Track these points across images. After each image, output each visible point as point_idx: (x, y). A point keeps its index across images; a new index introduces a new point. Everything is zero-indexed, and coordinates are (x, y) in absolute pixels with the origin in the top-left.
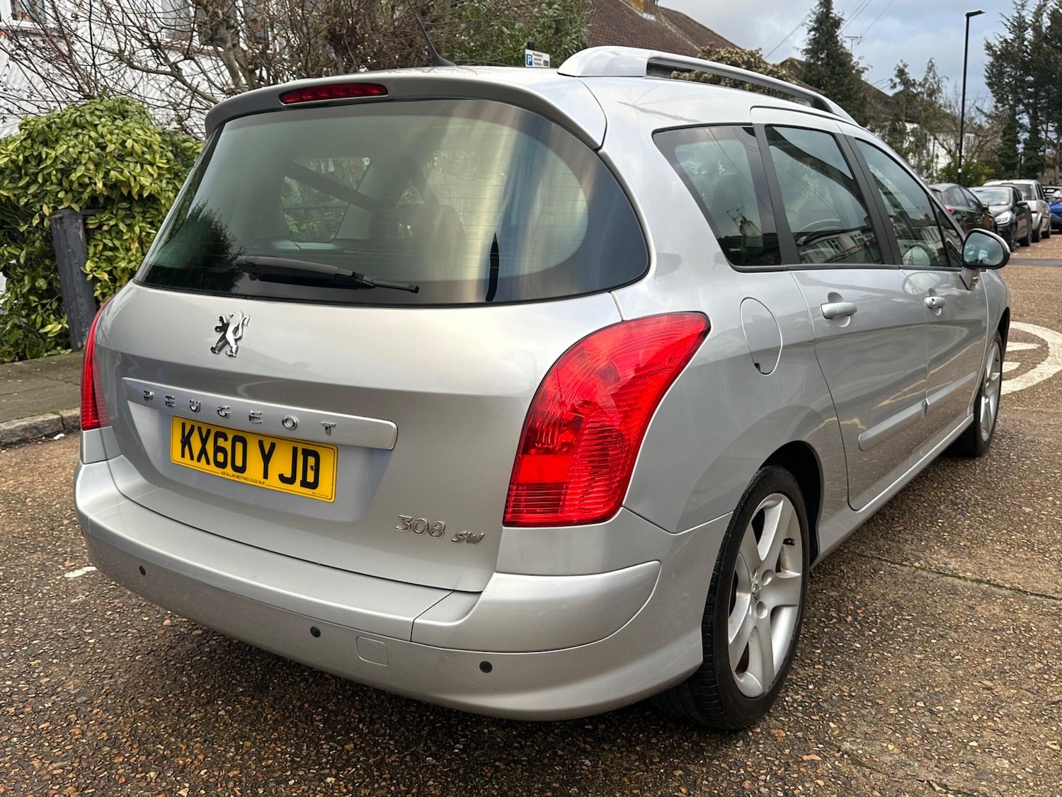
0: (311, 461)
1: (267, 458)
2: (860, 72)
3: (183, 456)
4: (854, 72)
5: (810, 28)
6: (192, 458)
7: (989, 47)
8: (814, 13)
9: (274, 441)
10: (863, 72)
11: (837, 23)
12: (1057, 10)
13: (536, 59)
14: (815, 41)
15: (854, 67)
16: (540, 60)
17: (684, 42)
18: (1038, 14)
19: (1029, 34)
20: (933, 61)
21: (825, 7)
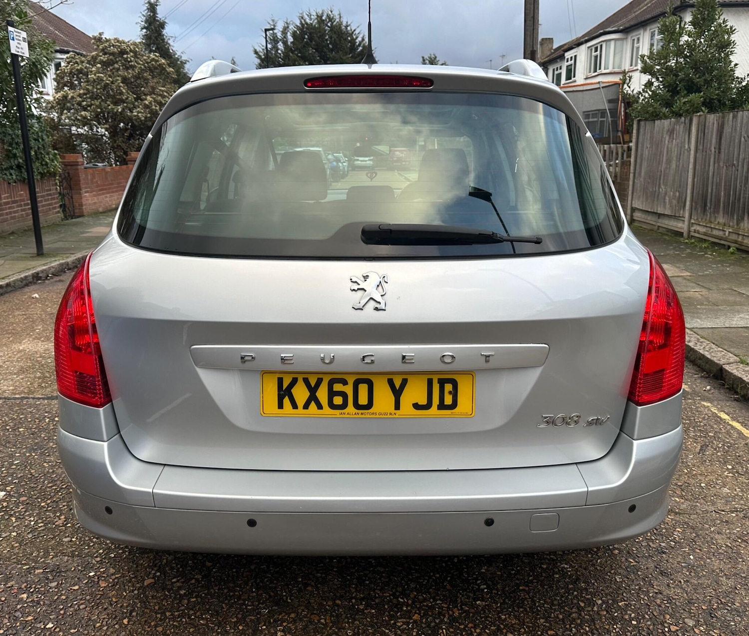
0: (448, 387)
1: (397, 393)
2: (183, 63)
3: (281, 406)
4: (179, 62)
5: (142, 26)
6: (295, 406)
7: (256, 52)
8: (144, 16)
9: (405, 376)
10: (185, 63)
11: (162, 25)
12: (296, 32)
13: (17, 36)
14: (146, 37)
15: (178, 59)
16: (20, 36)
17: (47, 28)
18: (284, 32)
19: (281, 46)
20: (235, 59)
21: (151, 12)
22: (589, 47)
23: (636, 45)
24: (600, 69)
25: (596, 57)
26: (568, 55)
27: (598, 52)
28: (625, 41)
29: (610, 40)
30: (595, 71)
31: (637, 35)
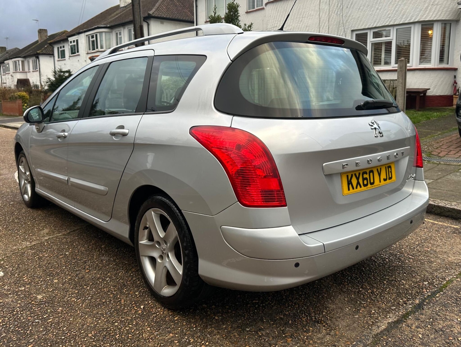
0: (390, 170)
1: (380, 175)
3: (349, 190)
6: (353, 188)
9: (380, 167)
22: (87, 35)
23: (119, 36)
24: (97, 48)
25: (93, 42)
26: (70, 39)
27: (95, 39)
28: (111, 34)
29: (102, 32)
30: (94, 49)
31: (119, 31)
